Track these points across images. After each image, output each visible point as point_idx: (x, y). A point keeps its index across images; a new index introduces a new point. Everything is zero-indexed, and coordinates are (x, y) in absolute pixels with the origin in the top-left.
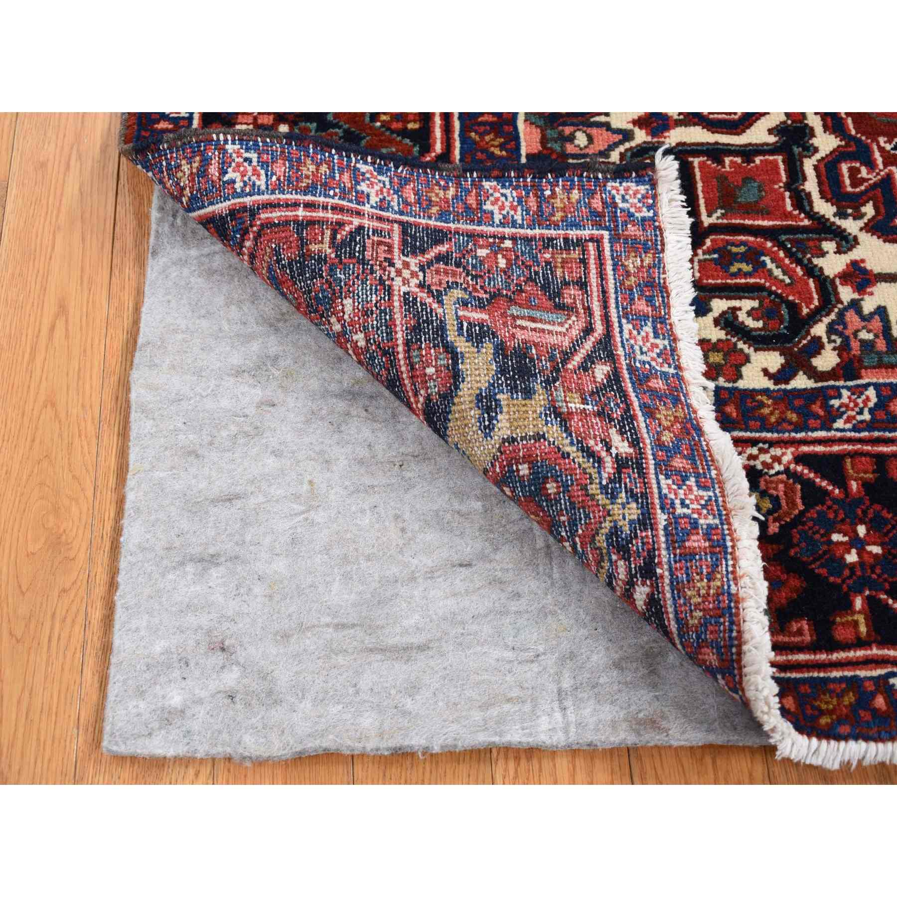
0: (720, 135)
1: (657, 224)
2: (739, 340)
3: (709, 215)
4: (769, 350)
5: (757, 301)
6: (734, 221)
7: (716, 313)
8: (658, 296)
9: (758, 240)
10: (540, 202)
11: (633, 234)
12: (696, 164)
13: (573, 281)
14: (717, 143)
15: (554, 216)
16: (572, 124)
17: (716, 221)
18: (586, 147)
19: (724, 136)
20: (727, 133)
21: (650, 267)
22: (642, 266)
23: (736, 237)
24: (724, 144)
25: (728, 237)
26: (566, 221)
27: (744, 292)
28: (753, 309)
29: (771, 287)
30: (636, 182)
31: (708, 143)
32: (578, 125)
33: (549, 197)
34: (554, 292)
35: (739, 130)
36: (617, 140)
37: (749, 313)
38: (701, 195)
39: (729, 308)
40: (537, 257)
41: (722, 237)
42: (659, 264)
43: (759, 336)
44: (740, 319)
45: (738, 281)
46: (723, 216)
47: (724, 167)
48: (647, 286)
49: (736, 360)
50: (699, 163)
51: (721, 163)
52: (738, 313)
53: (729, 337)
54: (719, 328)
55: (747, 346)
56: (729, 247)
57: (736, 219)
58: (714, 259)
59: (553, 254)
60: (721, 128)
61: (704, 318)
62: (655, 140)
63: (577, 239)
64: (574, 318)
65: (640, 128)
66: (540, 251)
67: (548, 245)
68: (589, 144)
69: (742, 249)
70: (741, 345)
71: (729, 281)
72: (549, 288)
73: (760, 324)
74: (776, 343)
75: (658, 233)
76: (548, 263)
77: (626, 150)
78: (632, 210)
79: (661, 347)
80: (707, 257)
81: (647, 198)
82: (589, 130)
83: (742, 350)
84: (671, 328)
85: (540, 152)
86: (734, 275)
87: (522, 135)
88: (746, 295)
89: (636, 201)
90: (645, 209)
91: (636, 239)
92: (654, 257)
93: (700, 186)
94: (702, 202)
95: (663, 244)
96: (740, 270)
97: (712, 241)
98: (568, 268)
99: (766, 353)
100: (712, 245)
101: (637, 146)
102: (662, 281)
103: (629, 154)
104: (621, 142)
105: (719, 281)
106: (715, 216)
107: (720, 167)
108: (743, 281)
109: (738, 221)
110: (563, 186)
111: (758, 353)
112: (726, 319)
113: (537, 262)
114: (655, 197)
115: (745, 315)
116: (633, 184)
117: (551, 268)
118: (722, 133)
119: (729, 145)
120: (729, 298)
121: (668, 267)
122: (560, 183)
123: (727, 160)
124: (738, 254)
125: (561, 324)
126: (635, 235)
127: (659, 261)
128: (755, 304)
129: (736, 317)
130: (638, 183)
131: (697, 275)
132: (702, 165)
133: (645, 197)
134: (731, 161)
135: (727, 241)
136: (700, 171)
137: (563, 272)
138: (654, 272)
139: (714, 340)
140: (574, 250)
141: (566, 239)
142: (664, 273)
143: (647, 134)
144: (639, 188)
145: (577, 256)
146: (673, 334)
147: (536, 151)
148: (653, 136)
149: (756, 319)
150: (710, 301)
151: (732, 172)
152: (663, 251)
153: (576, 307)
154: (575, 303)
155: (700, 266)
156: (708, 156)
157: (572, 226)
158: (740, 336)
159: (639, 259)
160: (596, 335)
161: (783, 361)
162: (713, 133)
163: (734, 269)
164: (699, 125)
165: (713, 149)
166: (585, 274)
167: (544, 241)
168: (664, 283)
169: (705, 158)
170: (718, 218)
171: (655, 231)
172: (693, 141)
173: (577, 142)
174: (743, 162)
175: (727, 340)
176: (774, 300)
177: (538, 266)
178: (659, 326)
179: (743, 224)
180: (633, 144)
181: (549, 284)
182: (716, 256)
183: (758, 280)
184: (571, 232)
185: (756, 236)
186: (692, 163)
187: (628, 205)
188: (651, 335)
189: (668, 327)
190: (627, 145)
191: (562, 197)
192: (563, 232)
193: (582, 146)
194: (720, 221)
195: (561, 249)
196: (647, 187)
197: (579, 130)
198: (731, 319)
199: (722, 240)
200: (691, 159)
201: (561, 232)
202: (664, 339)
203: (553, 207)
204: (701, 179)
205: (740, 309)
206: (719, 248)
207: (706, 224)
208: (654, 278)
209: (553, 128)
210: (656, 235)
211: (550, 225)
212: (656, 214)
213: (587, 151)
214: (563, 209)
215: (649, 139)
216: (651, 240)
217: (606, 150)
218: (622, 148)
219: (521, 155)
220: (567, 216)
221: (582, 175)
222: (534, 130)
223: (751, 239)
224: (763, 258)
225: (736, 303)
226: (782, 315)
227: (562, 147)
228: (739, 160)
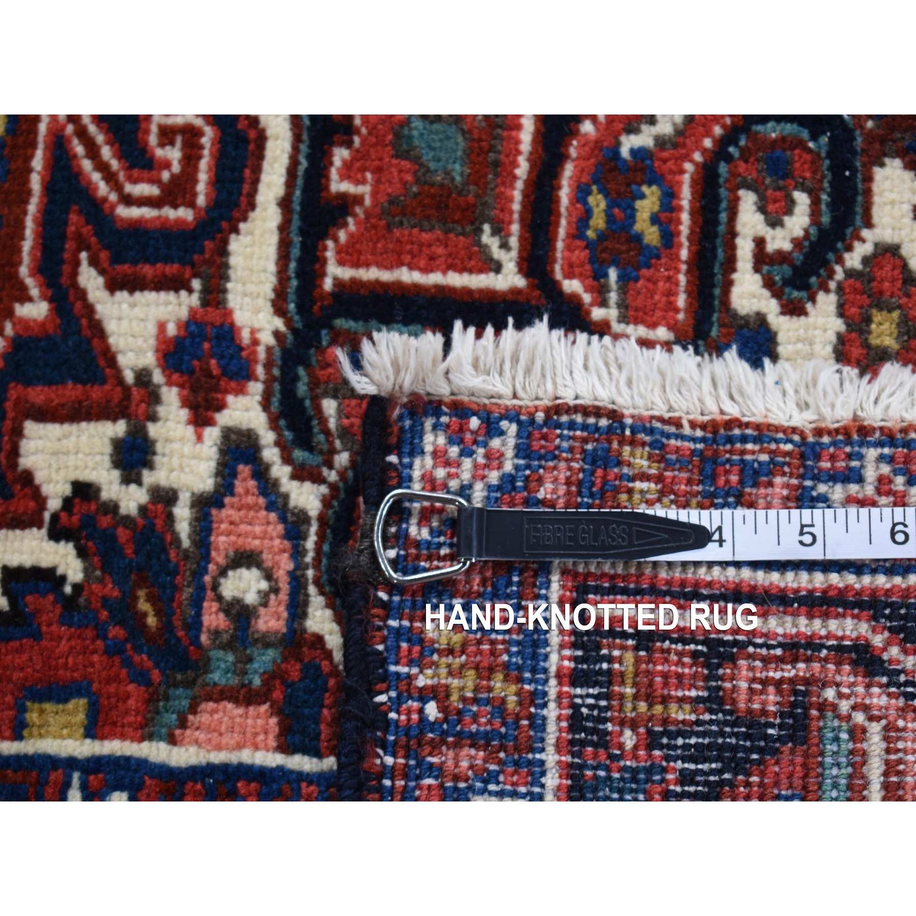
0: (262, 187)
1: (540, 416)
2: (840, 261)
3: (497, 268)
4: (868, 193)
5: (742, 193)
6: (516, 207)
7: (770, 307)
8: (743, 452)
9: (573, 152)
10: (459, 735)
11: (562, 489)
12: (346, 273)
13: (707, 679)
14: (285, 203)
15: (503, 701)
16: (197, 603)
17: (514, 254)
18: (268, 576)
19: (265, 178)
20: (257, 170)
21: (662, 459)
22: (659, 479)
23: (563, 210)
24: (290, 183)
25: (562, 232)
26: (520, 668)
27: (716, 223)
28: (762, 209)
29: (704, 151)
30: (412, 454)
31: (283, 228)
32: (202, 588)
33: (443, 709)
34: (747, 737)
35: (252, 134)
36: (252, 484)
37: (774, 222)
38: (435, 278)
39: (757, 269)
40: (634, 771)
41: (560, 245)
42: (651, 431)
43: (832, 206)
44: (787, 246)
45: (684, 229)
46: (500, 230)
47: (358, 200)
48: (713, 478)
49: (893, 280)
50: (341, 263)
51: (346, 204)
52: (770, 247)
53: (832, 285)
54: (809, 306)
55: (856, 244)
56: (590, 234)
57: (511, 200)
58: (620, 278)
59: (622, 723)
60: (241, 180)
61: (781, 338)
62: (260, 370)
63: (574, 646)
64: (830, 694)
65: (221, 406)
66: (613, 758)
67: (595, 731)
68: (259, 565)
69: (598, 202)
70: (854, 259)
71: (684, 254)
72: (734, 749)
73: (802, 199)
74: (854, 171)
75: (564, 419)
76: (652, 741)
77: (287, 459)
78: (494, 477)
79: (886, 469)
80: (613, 297)
81: (461, 430)
82: (219, 557)
83: (865, 260)
84: (829, 433)
85: (276, 710)
86: (669, 238)
87: (218, 757)
88: (723, 217)
89: (467, 463)
90: (495, 443)
91: (580, 483)
92: (633, 442)
93: (407, 276)
94: (456, 280)
95: (597, 412)
96: (655, 219)
97: (569, 275)
98: (666, 685)
99: (876, 199)
100: (581, 277)
101: (273, 424)
102: (699, 433)
103: (299, 454)
104: (261, 473)
105: (682, 279)
106: (497, 253)
107: (358, 210)
108: (685, 217)
109: (517, 195)
110: (410, 663)
111: (876, 219)
112: (786, 282)
113: (649, 771)
114: (461, 410)
115: (779, 231)
116: (417, 462)
117: (665, 733)
118: (256, 181)
119: (291, 172)
120: (730, 264)
121: (661, 410)
122: (404, 670)
123: (338, 185)
124: (610, 218)
125: (858, 734)
126: (568, 482)
127: (645, 430)
128: (748, 200)
129: (781, 257)
130: (416, 451)
131: (662, 333)
132: (348, 256)
133: (457, 436)
134: (343, 177)
135: (571, 236)
136: (367, 265)
137: (681, 700)
138: (678, 450)
139: (839, 325)
140: (610, 659)
141: (576, 678)
142: (677, 423)
143: (240, 391)
144: (429, 448)
145: (629, 657)
146: (845, 431)
147: (273, 721)
148: (251, 376)
149: (789, 208)
150: (735, 315)
151: (377, 182)
152: (615, 415)
153: (792, 681)
154: (778, 683)
155: (637, 321)
156: (324, 235)
157: (535, 656)
158: (831, 256)
159: (638, 485)
160: (878, 640)
161: (898, 162)
162: (252, 206)
163: (651, 235)
164: (225, 242)
165: (304, 217)
166: (685, 642)
167: (583, 743)
168: (703, 427)
169: (330, 244)
170: (505, 246)
171: (559, 426)
172: (272, 267)
173: (251, 598)
174: (349, 144)
175: (840, 289)
176: (742, 150)
177: (665, 770)
178: (826, 465)
179: (527, 183)
180: (267, 437)
181: (722, 748)
182: (613, 274)
183: (687, 178)
184: (554, 658)
185: (563, 157)
186: (338, 283)
187: (479, 486)
188: (853, 488)
189: (826, 439)
190: (271, 454)
191: (443, 671)
192: (553, 682)
193: (264, 585)
194: (514, 241)
195: (608, 696)
196: (429, 423)
197: (215, 587)
198: (787, 270)
199: (569, 248)
200: (328, 284)
201: (552, 688)
202: (861, 457)
203: (475, 701)
204: (389, 267)
205: (760, 242)
206: (591, 261)
207: (520, 282)
208: (693, 452)
209: (205, 665)
210: (572, 426)
211: (531, 717)
212: (512, 415)
213: (281, 575)
214: (485, 672)
215: (256, 388)
216: (585, 441)
217: (283, 519)
218: (281, 471)
219: (280, 769)
220: (506, 666)
221: (385, 605)
222: (203, 718)
223: (569, 170)
224: (625, 152)
225: (745, 249)
226: (783, 139)
227: (265, 641)
228: (340, 155)
